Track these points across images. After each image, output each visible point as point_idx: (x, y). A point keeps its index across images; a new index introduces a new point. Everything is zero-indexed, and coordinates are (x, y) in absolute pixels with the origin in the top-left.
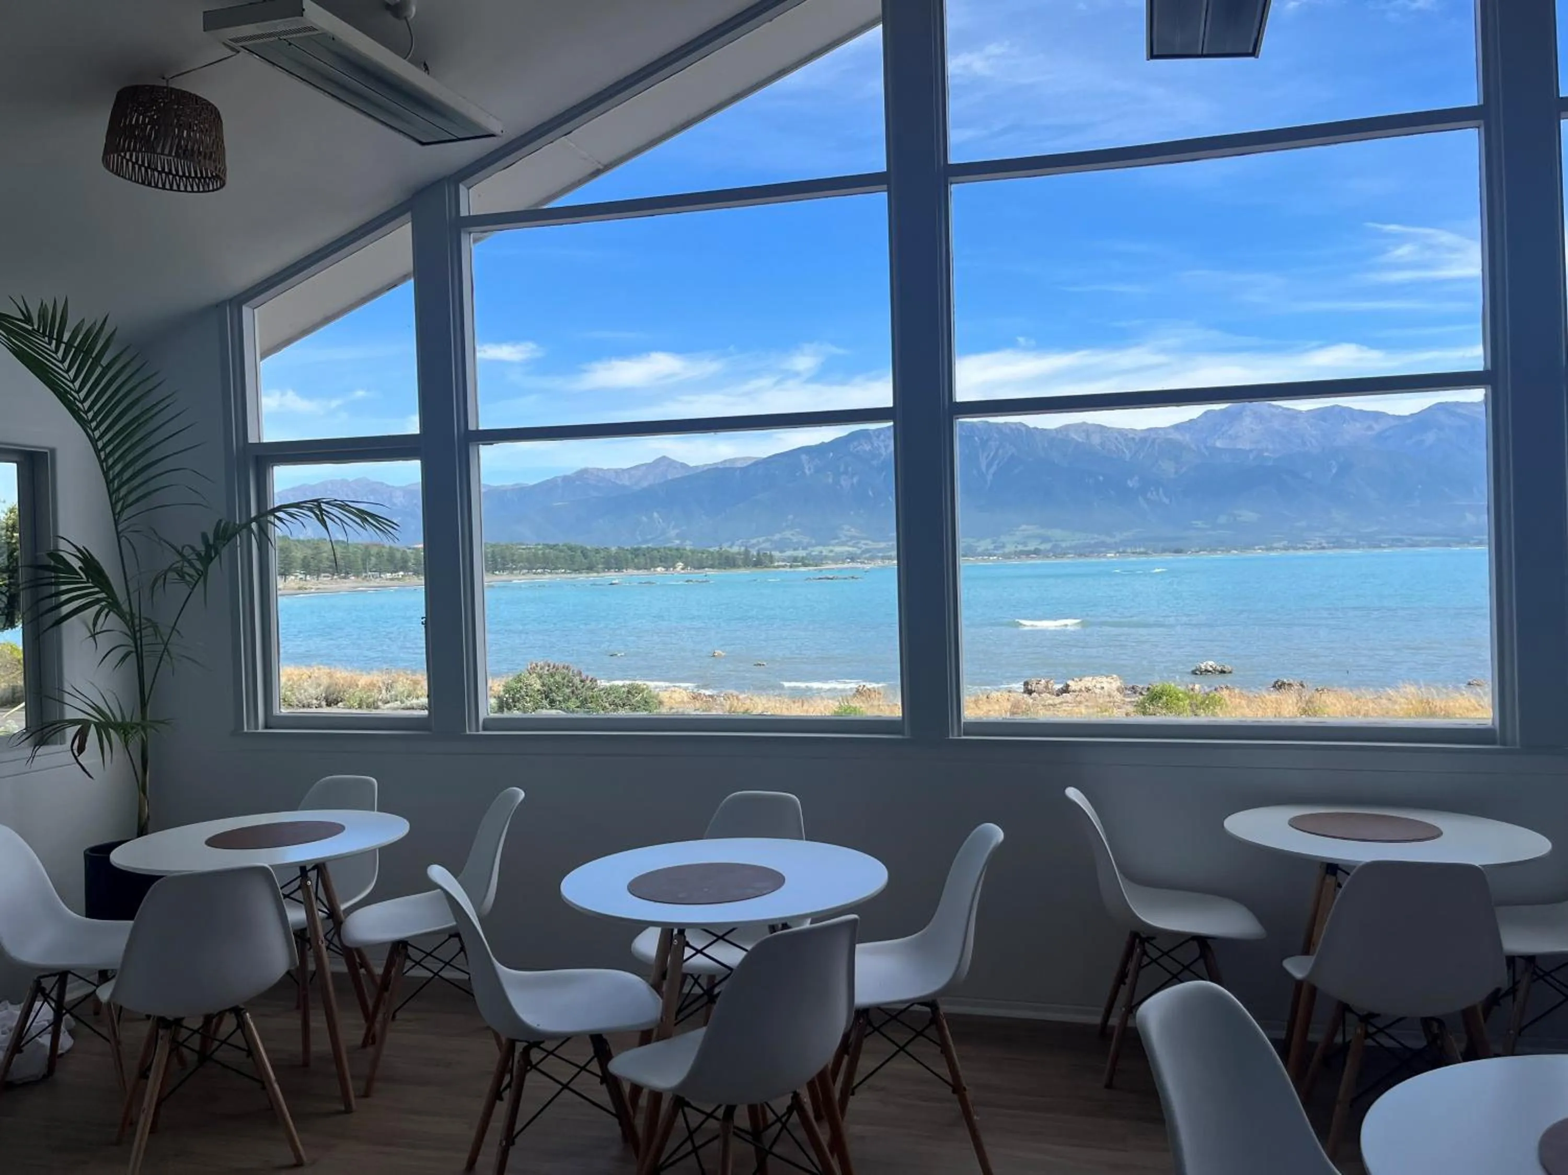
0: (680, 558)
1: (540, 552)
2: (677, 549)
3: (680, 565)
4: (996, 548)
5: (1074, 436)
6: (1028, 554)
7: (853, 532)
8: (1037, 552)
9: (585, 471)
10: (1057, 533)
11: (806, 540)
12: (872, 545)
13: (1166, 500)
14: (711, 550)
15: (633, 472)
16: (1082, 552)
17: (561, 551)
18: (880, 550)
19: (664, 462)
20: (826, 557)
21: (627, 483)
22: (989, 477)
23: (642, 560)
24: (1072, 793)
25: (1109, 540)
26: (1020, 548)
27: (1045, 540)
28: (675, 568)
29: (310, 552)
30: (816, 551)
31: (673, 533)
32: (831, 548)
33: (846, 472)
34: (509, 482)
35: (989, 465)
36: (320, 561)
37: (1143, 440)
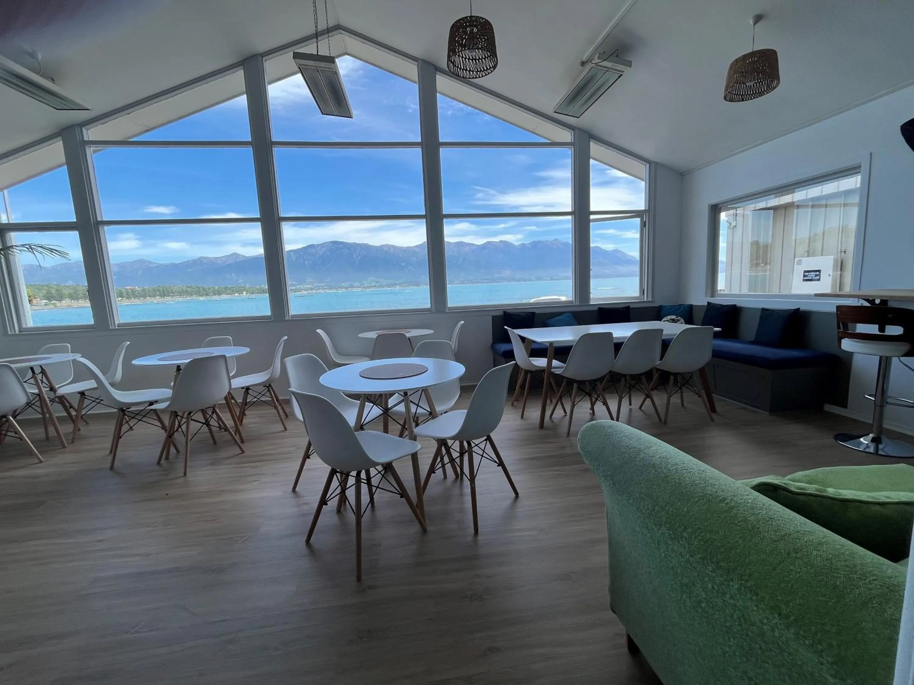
0: (244, 290)
1: (184, 289)
2: (243, 287)
3: (245, 293)
4: (361, 285)
5: (385, 249)
6: (372, 287)
7: (312, 281)
8: (374, 286)
9: (202, 258)
10: (381, 280)
11: (295, 283)
12: (318, 284)
13: (413, 269)
14: (257, 287)
15: (222, 258)
16: (388, 286)
17: (193, 288)
18: (322, 286)
19: (235, 255)
20: (302, 289)
21: (220, 263)
22: (357, 261)
23: (228, 291)
24: (319, 331)
25: (397, 282)
26: (369, 285)
27: (377, 282)
28: (242, 294)
29: (72, 291)
30: (298, 287)
31: (241, 281)
32: (303, 286)
33: (307, 259)
34: (168, 262)
35: (357, 257)
36: (78, 294)
37: (406, 250)
